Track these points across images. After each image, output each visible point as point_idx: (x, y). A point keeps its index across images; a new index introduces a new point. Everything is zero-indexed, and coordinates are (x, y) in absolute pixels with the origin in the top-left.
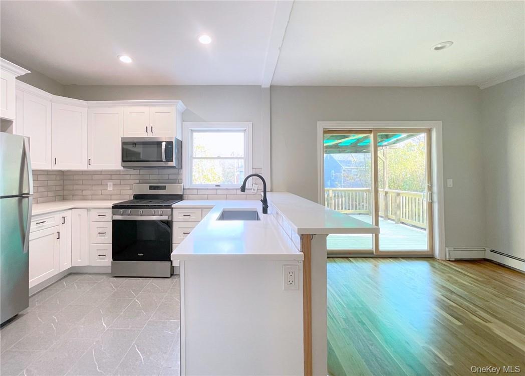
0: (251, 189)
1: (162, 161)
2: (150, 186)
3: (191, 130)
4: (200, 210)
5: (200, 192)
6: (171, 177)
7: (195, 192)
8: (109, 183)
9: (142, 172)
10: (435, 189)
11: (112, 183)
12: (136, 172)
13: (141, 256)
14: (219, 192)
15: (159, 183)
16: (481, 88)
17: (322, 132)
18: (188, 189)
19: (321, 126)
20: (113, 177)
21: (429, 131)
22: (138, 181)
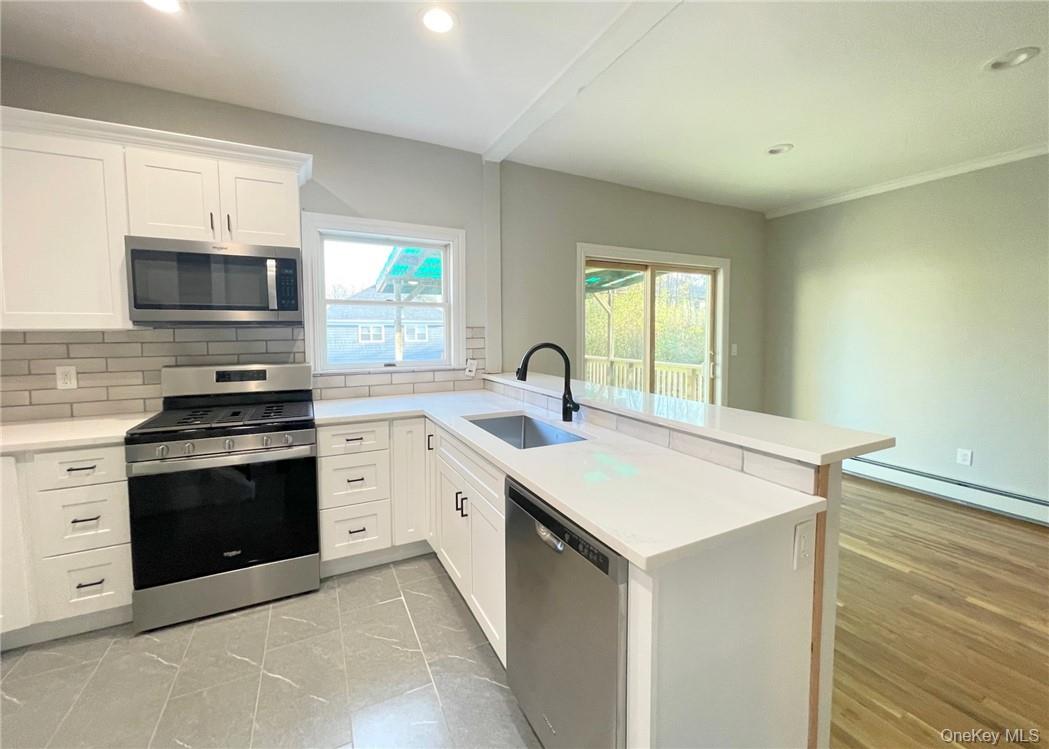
0: (465, 369)
1: (266, 308)
2: (218, 373)
3: (321, 234)
4: (387, 423)
5: (352, 381)
6: (273, 347)
7: (340, 381)
8: (59, 370)
9: (183, 334)
10: (719, 358)
11: (72, 370)
12: (166, 334)
13: (236, 556)
14: (397, 378)
15: (238, 363)
16: (768, 217)
17: (583, 263)
18: (321, 375)
19: (584, 250)
20: (75, 350)
21: (714, 273)
22: (171, 361)
